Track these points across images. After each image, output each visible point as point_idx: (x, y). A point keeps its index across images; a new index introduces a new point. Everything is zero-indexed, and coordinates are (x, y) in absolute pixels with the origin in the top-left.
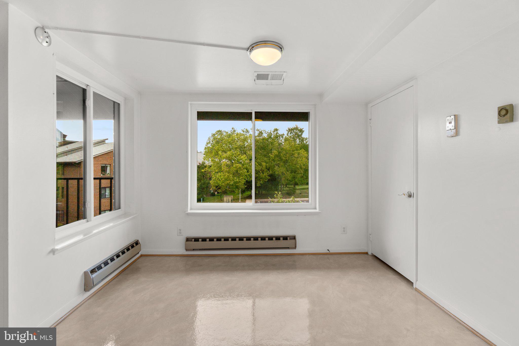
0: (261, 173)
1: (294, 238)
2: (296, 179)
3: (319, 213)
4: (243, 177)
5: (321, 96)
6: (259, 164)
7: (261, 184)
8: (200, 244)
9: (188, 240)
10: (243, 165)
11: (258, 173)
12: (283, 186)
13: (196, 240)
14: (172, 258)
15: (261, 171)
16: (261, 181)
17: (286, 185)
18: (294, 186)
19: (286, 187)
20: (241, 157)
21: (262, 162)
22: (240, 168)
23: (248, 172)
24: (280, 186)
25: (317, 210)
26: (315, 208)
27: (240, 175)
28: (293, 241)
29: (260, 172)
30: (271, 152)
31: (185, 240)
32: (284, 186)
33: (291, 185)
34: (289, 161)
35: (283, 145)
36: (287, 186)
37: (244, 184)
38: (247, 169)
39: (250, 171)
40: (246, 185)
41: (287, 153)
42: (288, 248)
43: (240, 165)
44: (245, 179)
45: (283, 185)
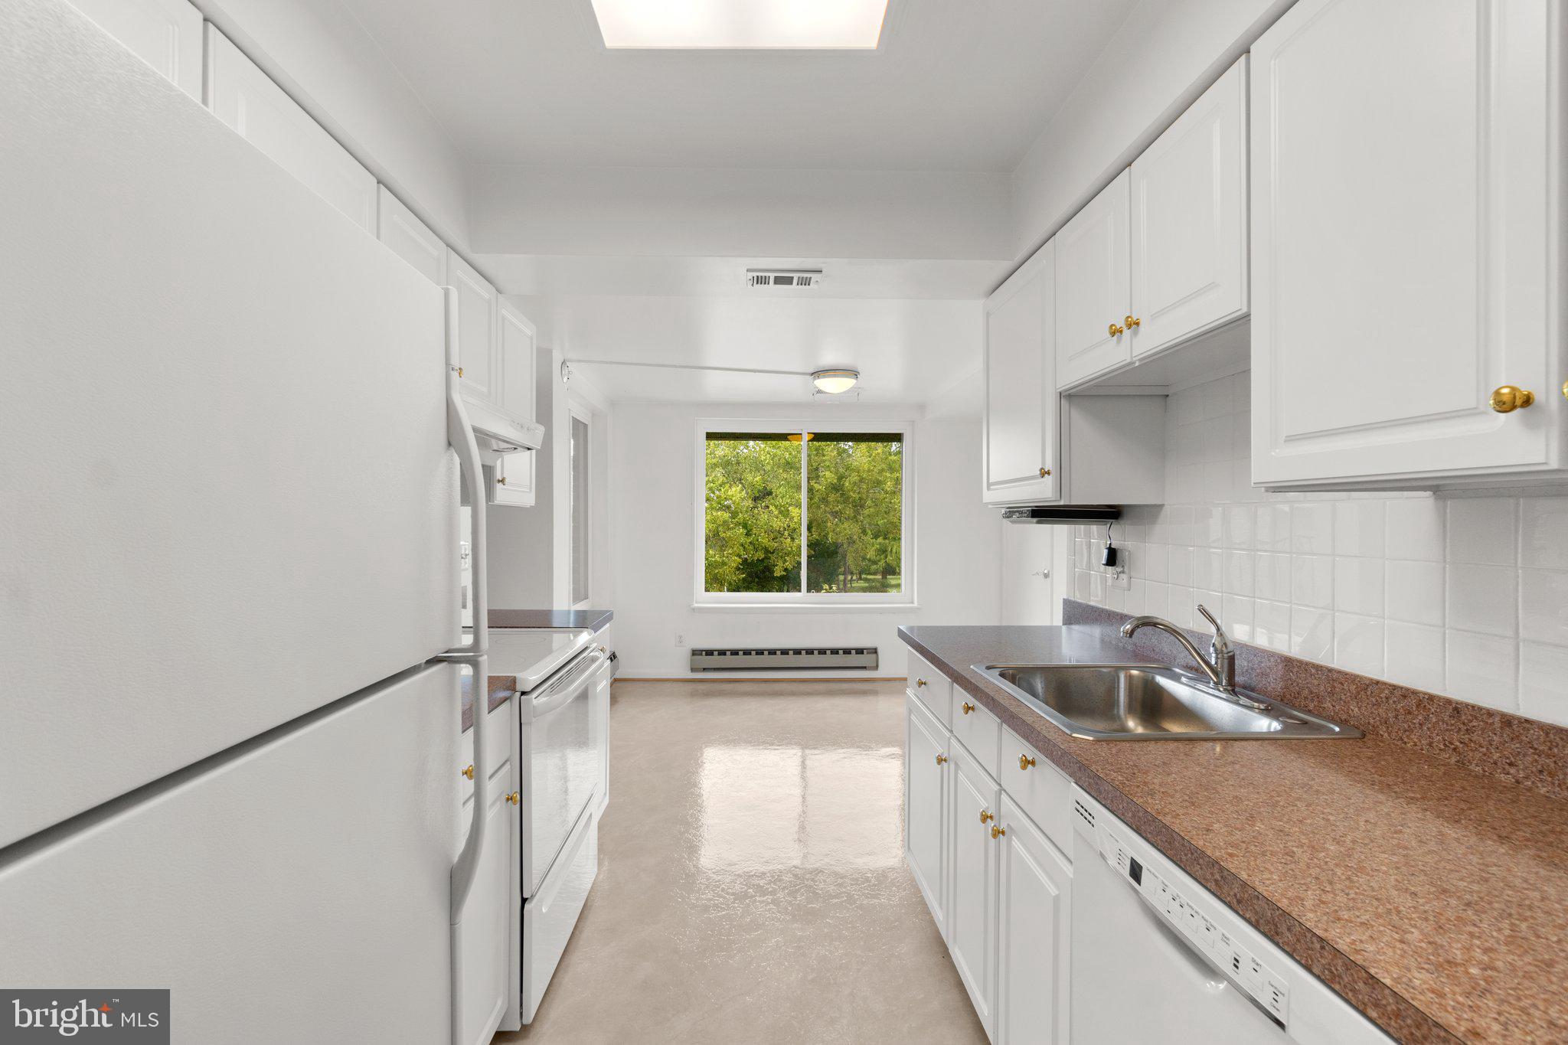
0: (785, 539)
1: (875, 651)
2: (889, 557)
3: (918, 609)
4: (735, 549)
5: (921, 407)
6: (781, 512)
7: (786, 570)
8: (716, 661)
9: (695, 653)
10: (734, 515)
11: (777, 538)
12: (849, 577)
13: (710, 653)
14: (669, 685)
15: (786, 533)
16: (785, 561)
17: (860, 574)
18: (884, 577)
19: (860, 579)
20: (730, 493)
21: (791, 505)
22: (725, 522)
23: (748, 534)
24: (841, 577)
25: (916, 605)
26: (912, 603)
27: (727, 542)
28: (874, 655)
29: (783, 535)
30: (818, 477)
31: (689, 653)
32: (854, 578)
33: (875, 574)
34: (869, 502)
35: (849, 456)
36: (863, 576)
37: (738, 569)
38: (745, 526)
39: (754, 532)
40: (743, 573)
41: (862, 480)
42: (864, 668)
43: (726, 515)
44: (739, 556)
45: (852, 573)
